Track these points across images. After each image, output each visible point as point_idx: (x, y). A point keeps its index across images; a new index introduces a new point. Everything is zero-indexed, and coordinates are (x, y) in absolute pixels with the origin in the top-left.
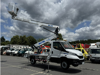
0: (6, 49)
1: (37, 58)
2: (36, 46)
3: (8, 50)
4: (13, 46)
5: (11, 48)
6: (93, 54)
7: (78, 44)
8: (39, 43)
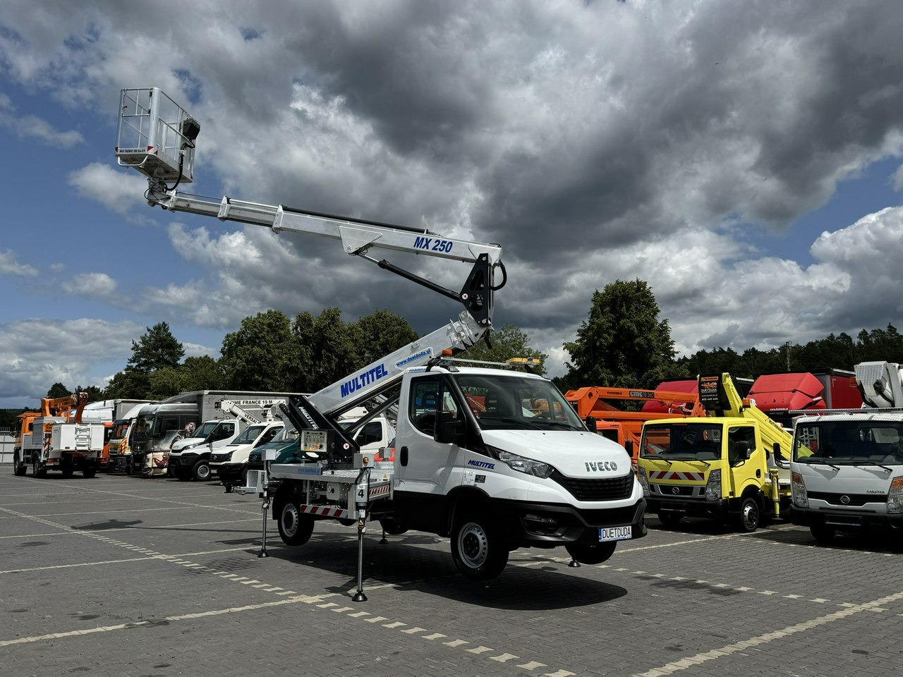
0: (168, 425)
1: (312, 502)
2: (322, 410)
3: (185, 434)
4: (218, 405)
5: (209, 417)
6: (815, 469)
7: (711, 382)
8: (346, 384)
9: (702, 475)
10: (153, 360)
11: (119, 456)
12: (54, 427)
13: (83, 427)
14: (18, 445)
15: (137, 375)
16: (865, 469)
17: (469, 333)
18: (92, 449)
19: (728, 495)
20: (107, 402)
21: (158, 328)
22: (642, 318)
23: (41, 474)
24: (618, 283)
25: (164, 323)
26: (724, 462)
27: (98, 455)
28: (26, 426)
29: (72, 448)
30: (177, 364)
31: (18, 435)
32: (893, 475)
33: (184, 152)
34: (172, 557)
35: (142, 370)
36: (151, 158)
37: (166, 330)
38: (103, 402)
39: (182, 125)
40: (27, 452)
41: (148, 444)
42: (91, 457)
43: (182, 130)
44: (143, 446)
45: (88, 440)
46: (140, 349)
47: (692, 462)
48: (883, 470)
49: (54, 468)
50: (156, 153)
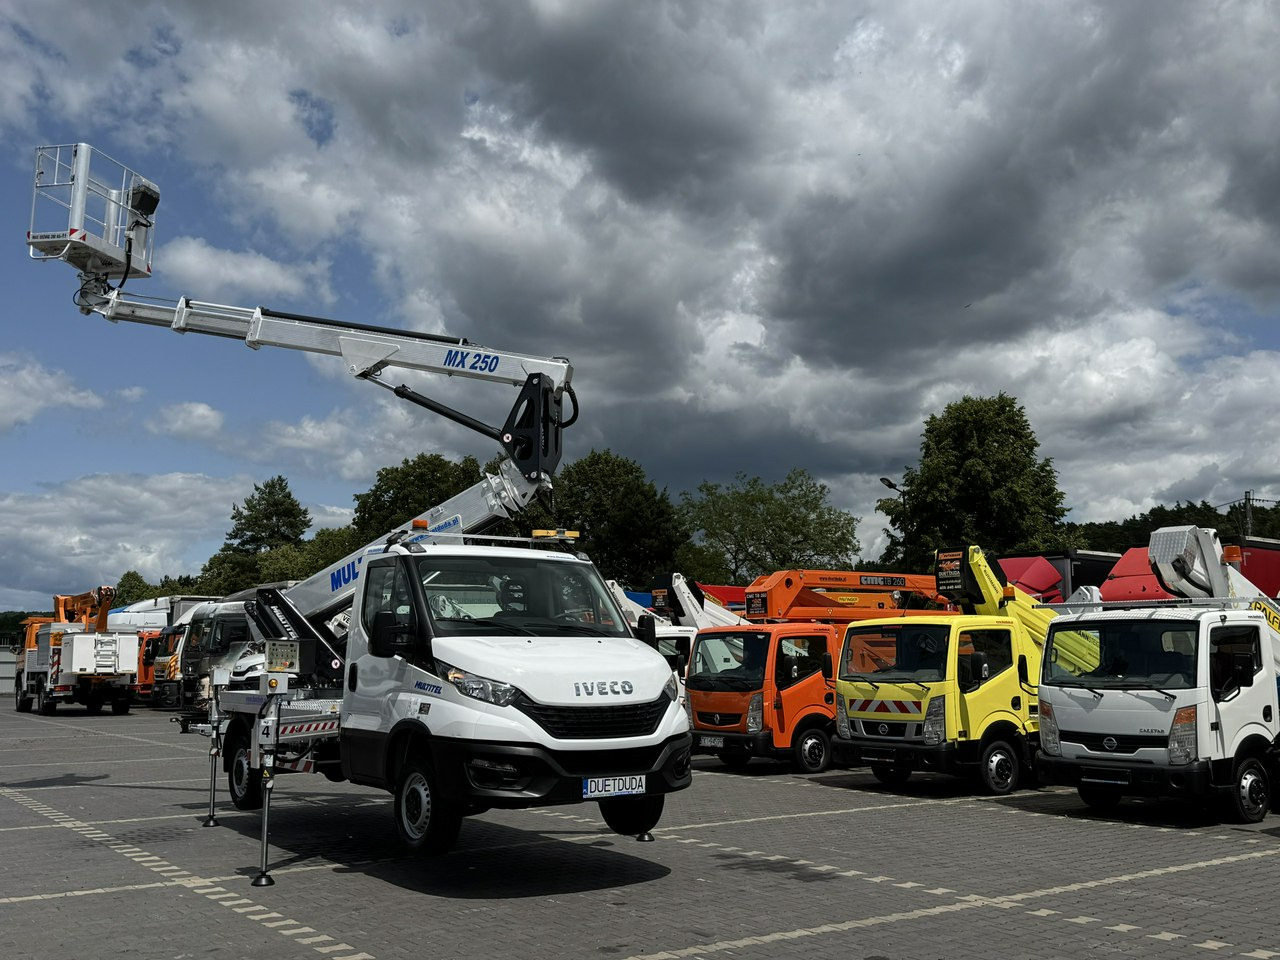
0: (235, 634)
2: (303, 611)
3: (253, 648)
6: (1070, 696)
7: (952, 561)
8: (339, 571)
9: (918, 705)
10: (263, 534)
11: (168, 681)
12: (65, 638)
13: (106, 639)
14: (20, 666)
15: (239, 557)
16: (1137, 696)
17: (514, 492)
18: (120, 671)
19: (956, 736)
20: (159, 599)
21: (271, 486)
22: (1006, 455)
23: (49, 710)
24: (966, 400)
25: (280, 477)
26: (950, 685)
27: (132, 680)
28: (31, 637)
29: (90, 670)
30: (300, 540)
31: (22, 651)
32: (1177, 704)
33: (132, 235)
34: (85, 825)
35: (247, 551)
36: (75, 246)
37: (283, 489)
38: (153, 601)
39: (131, 194)
40: (32, 675)
41: (203, 664)
42: (120, 683)
43: (130, 202)
44: (196, 666)
45: (113, 658)
46: (245, 517)
47: (905, 685)
48: (1163, 697)
49: (68, 700)
50: (84, 238)
